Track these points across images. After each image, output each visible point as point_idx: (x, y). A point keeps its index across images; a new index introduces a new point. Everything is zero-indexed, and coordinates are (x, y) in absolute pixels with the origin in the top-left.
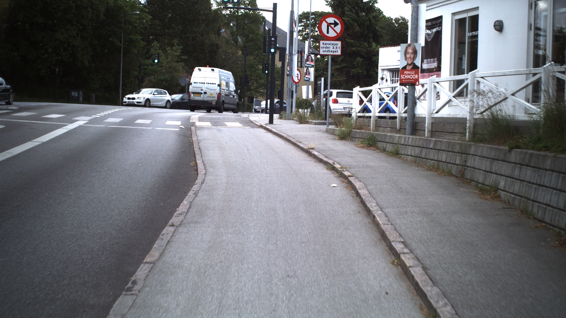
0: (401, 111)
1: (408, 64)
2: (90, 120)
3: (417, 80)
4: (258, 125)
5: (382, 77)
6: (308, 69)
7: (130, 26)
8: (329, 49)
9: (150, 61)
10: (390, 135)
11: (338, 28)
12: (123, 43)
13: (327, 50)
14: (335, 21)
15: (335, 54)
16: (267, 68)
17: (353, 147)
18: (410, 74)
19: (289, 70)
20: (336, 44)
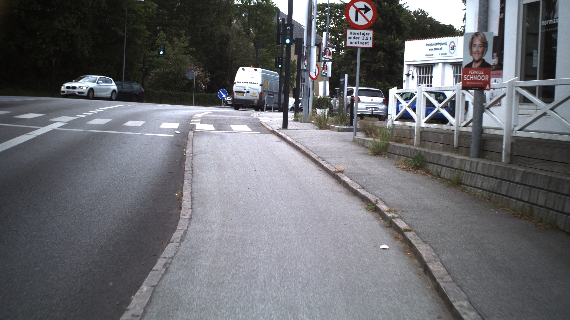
0: (460, 123)
1: (474, 60)
2: (69, 122)
3: (488, 82)
4: (270, 130)
5: (408, 73)
6: (325, 63)
7: (133, 15)
8: (358, 40)
9: (155, 53)
10: (447, 156)
11: (370, 15)
12: (127, 33)
13: (355, 41)
14: (365, 6)
15: (365, 46)
16: (280, 61)
17: (394, 167)
18: (478, 75)
19: (306, 64)
20: (367, 34)
